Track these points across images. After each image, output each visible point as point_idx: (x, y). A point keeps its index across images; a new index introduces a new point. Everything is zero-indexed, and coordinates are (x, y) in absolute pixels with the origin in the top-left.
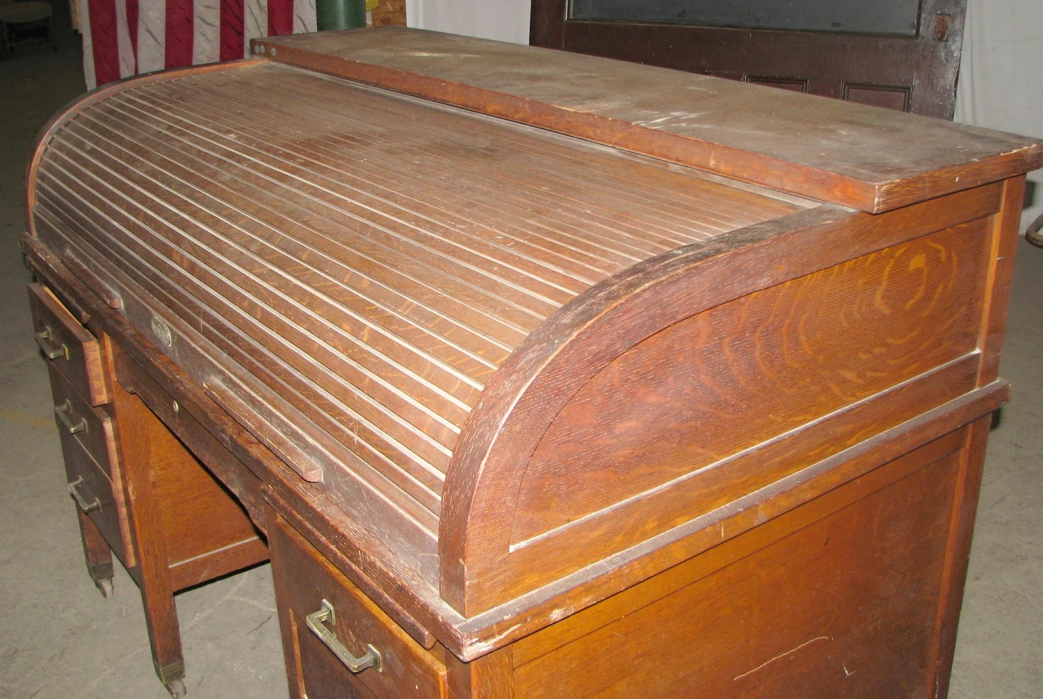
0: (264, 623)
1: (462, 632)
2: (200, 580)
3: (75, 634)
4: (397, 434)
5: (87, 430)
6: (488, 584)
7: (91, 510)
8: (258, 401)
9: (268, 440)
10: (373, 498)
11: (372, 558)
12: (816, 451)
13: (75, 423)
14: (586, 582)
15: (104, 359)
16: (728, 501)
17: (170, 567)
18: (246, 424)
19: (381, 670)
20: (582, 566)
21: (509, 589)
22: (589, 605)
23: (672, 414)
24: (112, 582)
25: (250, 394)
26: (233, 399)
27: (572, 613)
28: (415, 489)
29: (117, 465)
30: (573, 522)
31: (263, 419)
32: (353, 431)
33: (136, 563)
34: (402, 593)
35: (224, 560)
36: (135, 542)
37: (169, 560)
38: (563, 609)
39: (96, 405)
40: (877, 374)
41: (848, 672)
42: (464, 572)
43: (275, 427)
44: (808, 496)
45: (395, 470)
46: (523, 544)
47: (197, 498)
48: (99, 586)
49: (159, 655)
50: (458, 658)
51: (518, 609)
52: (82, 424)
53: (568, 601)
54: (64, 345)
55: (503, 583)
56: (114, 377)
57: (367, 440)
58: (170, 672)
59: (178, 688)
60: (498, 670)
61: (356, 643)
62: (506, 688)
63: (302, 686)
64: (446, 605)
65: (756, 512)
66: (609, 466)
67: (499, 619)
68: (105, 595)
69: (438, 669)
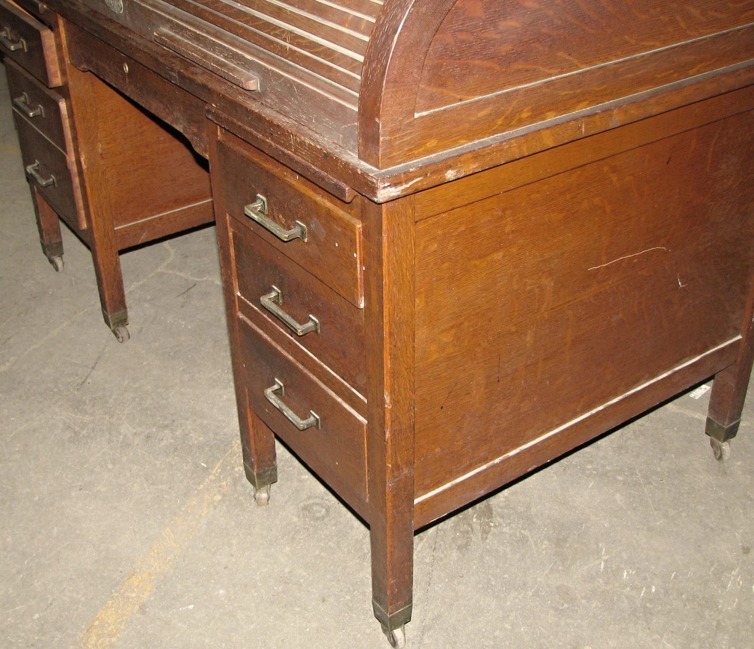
0: (190, 289)
1: (377, 177)
2: (140, 242)
3: (35, 297)
4: (323, 33)
5: (43, 114)
6: (398, 143)
7: (47, 186)
8: (203, 36)
9: (212, 64)
10: (303, 90)
11: (302, 138)
12: (663, 75)
13: (32, 109)
14: (474, 151)
15: (59, 46)
16: (589, 105)
17: (116, 229)
18: (193, 56)
19: (306, 240)
20: (471, 140)
21: (413, 150)
22: (476, 171)
23: (546, 20)
24: (62, 258)
25: (196, 33)
26: (180, 40)
27: (462, 175)
28: (339, 75)
29: (71, 141)
30: (464, 102)
31: (207, 52)
32: (286, 41)
33: (87, 226)
34: (328, 160)
35: (159, 225)
36: (87, 207)
37: (114, 223)
38: (455, 171)
39: (52, 87)
40: (718, 15)
41: (682, 284)
42: (379, 129)
43: (218, 55)
44: (655, 111)
45: (321, 63)
46: (425, 113)
47: (136, 170)
48: (52, 262)
49: (108, 304)
50: (373, 201)
51: (420, 165)
52: (39, 109)
53: (459, 165)
54: (22, 39)
55: (409, 144)
56: (67, 60)
57: (299, 45)
58: (116, 319)
59: (122, 331)
60: (403, 219)
61: (285, 224)
62: (409, 236)
63: (236, 284)
64: (363, 163)
65: (611, 116)
66: (494, 58)
67: (406, 170)
68: (57, 269)
69: (355, 223)
